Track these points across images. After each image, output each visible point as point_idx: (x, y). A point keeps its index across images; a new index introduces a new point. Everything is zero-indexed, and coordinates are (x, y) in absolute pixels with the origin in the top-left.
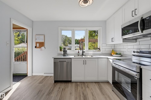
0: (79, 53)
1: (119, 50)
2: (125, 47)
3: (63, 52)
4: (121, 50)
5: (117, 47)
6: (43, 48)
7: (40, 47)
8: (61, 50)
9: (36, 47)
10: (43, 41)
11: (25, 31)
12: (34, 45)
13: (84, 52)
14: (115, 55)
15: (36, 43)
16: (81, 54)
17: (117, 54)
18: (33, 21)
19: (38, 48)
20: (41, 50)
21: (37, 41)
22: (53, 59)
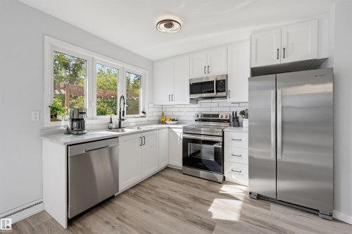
0: (111, 122)
1: (171, 114)
2: (181, 110)
4: (175, 114)
5: (168, 110)
13: (123, 120)
14: (171, 122)
16: (114, 126)
17: (173, 120)
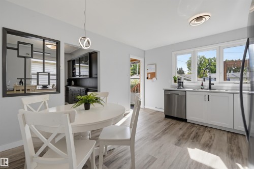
3: (177, 84)
6: (154, 79)
7: (151, 78)
8: (175, 81)
9: (147, 78)
10: (154, 71)
11: (138, 62)
12: (146, 76)
13: (213, 84)
15: (148, 74)
16: (206, 88)
18: (145, 51)
19: (150, 79)
20: (153, 81)
21: (149, 71)
22: (164, 91)
